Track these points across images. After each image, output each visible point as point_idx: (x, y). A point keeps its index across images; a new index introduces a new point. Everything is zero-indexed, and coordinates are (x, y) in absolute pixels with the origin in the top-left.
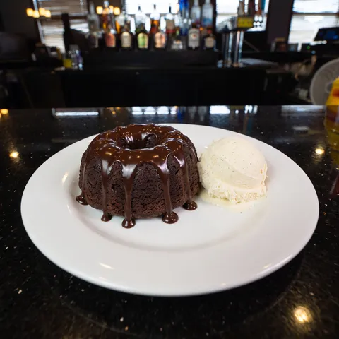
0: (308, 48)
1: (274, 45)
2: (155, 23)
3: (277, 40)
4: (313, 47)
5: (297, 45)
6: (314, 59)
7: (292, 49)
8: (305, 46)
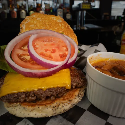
0: (120, 18)
1: (103, 16)
2: (39, 5)
3: (105, 14)
4: (122, 18)
5: (114, 17)
6: (123, 24)
7: (112, 18)
8: (118, 17)
